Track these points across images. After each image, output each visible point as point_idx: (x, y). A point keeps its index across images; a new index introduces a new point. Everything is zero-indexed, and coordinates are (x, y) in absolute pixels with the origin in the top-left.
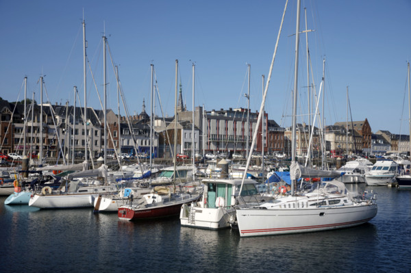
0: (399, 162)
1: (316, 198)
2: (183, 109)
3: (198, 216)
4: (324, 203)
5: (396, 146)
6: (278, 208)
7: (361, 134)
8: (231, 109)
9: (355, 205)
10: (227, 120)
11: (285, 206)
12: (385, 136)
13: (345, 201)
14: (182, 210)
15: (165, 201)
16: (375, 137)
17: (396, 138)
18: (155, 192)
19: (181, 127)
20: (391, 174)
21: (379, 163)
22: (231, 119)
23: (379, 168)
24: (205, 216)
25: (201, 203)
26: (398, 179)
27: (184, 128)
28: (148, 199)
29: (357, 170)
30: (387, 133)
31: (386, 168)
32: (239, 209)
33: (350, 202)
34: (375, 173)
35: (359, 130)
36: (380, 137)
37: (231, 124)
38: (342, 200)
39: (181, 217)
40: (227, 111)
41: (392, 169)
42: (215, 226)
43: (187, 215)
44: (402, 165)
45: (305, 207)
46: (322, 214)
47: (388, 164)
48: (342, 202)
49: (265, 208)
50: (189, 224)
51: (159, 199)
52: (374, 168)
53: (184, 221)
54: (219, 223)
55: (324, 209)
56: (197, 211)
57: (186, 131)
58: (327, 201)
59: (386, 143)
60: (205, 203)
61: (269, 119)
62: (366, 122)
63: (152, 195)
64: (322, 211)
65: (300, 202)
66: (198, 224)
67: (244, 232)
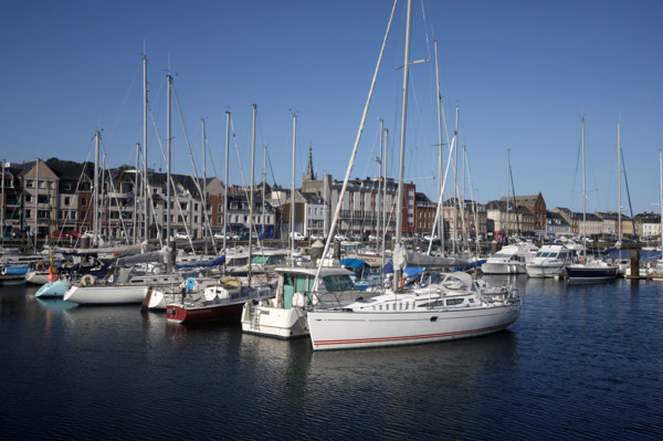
0: (571, 247)
1: (428, 296)
2: (313, 178)
3: (263, 319)
4: (438, 303)
5: (576, 227)
6: (371, 309)
7: (533, 212)
8: (368, 179)
9: (484, 305)
10: (363, 192)
11: (381, 307)
12: (563, 214)
13: (471, 300)
14: (244, 310)
15: (233, 296)
16: (550, 215)
17: (578, 217)
18: (223, 284)
19: (303, 200)
20: (560, 263)
21: (545, 249)
22: (368, 191)
23: (545, 255)
24: (273, 320)
25: (275, 301)
26: (568, 269)
27: (309, 202)
28: (209, 295)
29: (516, 258)
30: (566, 211)
31: (553, 255)
32: (311, 311)
33: (477, 302)
34: (538, 261)
35: (531, 206)
36: (557, 216)
37: (368, 196)
38: (466, 299)
39: (243, 320)
40: (364, 182)
41: (562, 255)
42: (285, 333)
43: (251, 316)
44: (574, 251)
45: (410, 309)
46: (434, 319)
47: (556, 249)
48: (466, 302)
49: (350, 310)
50: (253, 330)
51: (224, 294)
52: (538, 255)
53: (246, 327)
54: (292, 329)
55: (438, 312)
56: (263, 312)
57: (311, 205)
58: (444, 300)
59: (564, 223)
60: (279, 301)
61: (417, 191)
62: (540, 196)
63: (215, 288)
64: (434, 315)
65: (404, 302)
66: (263, 330)
67: (318, 343)
